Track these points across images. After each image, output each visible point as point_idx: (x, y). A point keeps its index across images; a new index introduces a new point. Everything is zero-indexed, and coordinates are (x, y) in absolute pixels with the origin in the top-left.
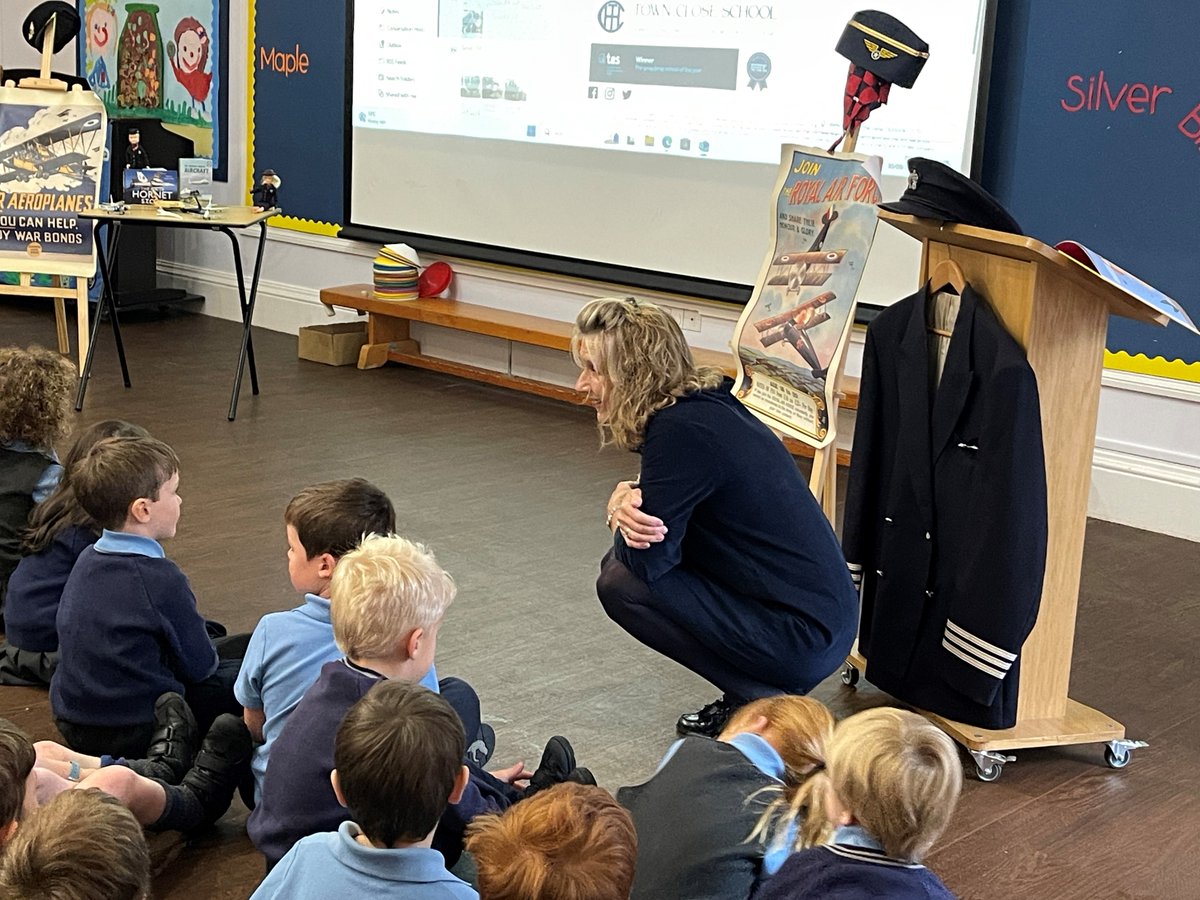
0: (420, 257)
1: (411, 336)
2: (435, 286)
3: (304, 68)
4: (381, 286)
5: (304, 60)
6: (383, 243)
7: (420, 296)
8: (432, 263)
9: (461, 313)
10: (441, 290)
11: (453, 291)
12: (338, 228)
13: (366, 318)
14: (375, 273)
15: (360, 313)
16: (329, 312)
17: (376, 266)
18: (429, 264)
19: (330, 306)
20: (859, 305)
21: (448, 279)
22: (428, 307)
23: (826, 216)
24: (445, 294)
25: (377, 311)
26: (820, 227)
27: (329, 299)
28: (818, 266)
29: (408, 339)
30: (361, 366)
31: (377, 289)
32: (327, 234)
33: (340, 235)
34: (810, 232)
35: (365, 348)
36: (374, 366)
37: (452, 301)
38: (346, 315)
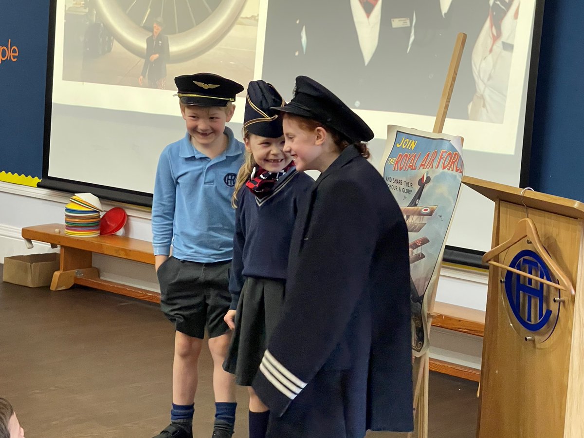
0: (102, 203)
1: (93, 266)
2: (114, 226)
3: (14, 57)
4: (71, 226)
5: (14, 51)
6: (74, 192)
7: (101, 234)
8: (113, 207)
9: (133, 247)
10: (118, 229)
11: (127, 230)
12: (37, 180)
13: (57, 250)
14: (66, 215)
15: (54, 246)
16: (30, 246)
17: (67, 210)
18: (108, 209)
19: (29, 241)
20: (447, 247)
21: (123, 221)
22: (108, 244)
23: (422, 179)
24: (120, 232)
25: (68, 245)
26: (417, 188)
27: (29, 235)
28: (415, 217)
29: (91, 267)
30: (53, 287)
31: (68, 227)
32: (29, 185)
33: (39, 186)
34: (409, 192)
35: (57, 274)
36: (63, 288)
37: (126, 238)
38: (42, 248)
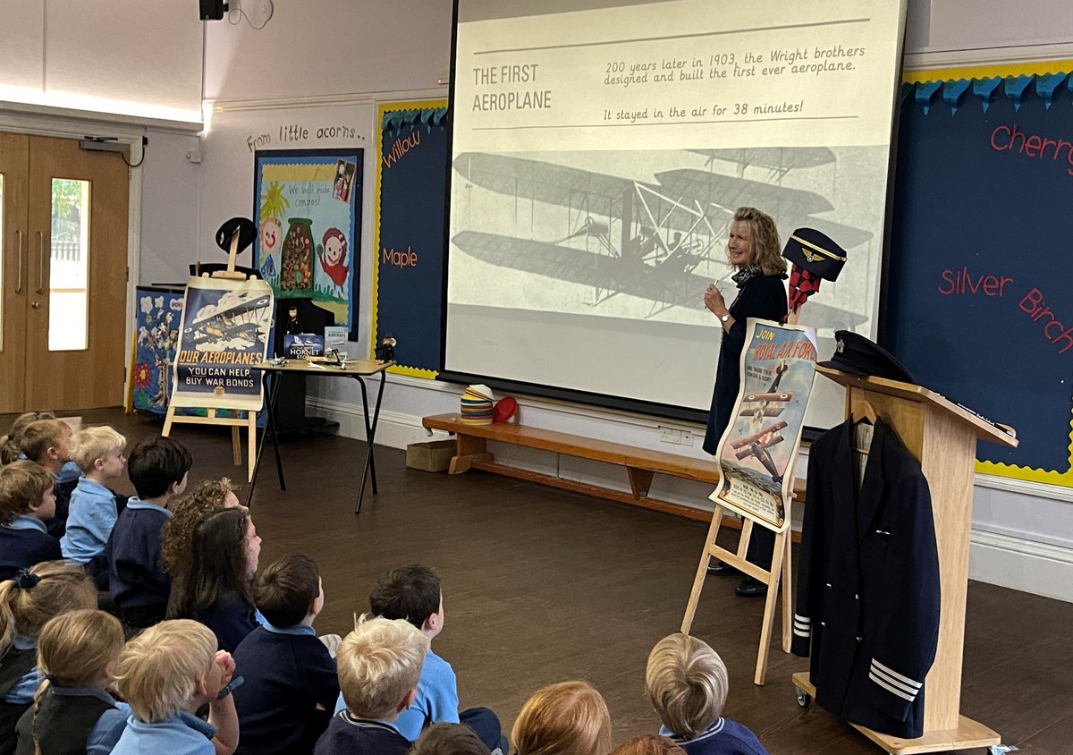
0: (494, 394)
1: (487, 450)
2: (505, 414)
3: (414, 262)
4: (466, 415)
5: (414, 257)
6: (468, 384)
7: (494, 422)
8: (503, 398)
9: (523, 433)
10: (509, 417)
11: (518, 417)
12: (436, 373)
13: (455, 437)
14: (463, 406)
15: (451, 434)
16: (430, 434)
17: (463, 401)
18: (500, 398)
19: (429, 429)
20: (804, 427)
21: (515, 410)
22: (500, 432)
23: (779, 368)
24: (512, 420)
25: (462, 432)
26: (775, 376)
27: (429, 424)
29: (485, 451)
30: (451, 472)
31: (463, 417)
32: (428, 379)
33: (437, 378)
34: (768, 379)
35: (454, 459)
36: (460, 472)
37: (517, 424)
38: (440, 435)
